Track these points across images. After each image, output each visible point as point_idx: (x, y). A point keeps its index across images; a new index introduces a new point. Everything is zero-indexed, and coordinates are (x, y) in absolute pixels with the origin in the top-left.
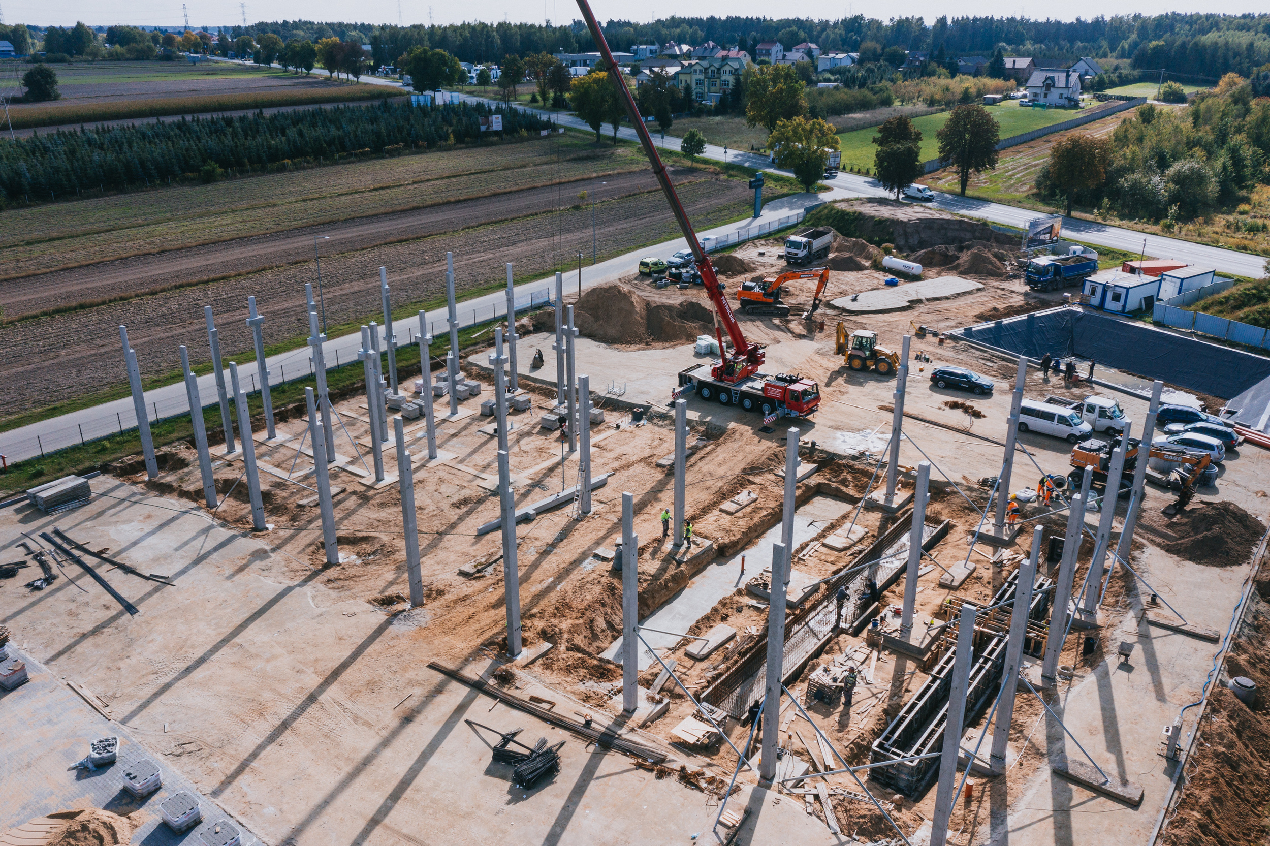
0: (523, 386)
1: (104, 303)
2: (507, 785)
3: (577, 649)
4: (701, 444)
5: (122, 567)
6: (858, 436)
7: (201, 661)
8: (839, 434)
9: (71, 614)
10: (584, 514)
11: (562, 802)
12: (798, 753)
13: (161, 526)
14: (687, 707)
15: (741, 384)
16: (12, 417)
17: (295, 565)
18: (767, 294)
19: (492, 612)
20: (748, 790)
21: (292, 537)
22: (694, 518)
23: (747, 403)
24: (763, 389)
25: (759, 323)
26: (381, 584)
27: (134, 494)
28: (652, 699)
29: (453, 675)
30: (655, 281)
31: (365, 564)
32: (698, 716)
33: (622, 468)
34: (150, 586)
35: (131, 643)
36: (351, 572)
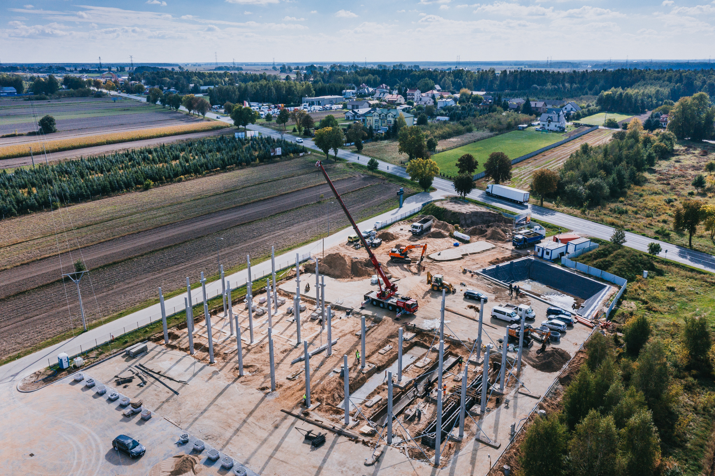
0: (303, 300)
1: (123, 261)
2: (310, 446)
3: (329, 404)
4: (373, 325)
5: (168, 378)
6: (431, 322)
7: (205, 410)
8: (425, 321)
9: (156, 395)
10: (329, 355)
11: (327, 451)
12: (400, 436)
13: (177, 362)
14: (365, 423)
15: (388, 300)
16: (106, 318)
17: (228, 376)
18: (401, 254)
19: (300, 392)
20: (383, 446)
21: (225, 366)
22: (369, 356)
23: (390, 308)
24: (397, 303)
25: (398, 267)
26: (260, 383)
27: (163, 350)
28: (354, 420)
29: (289, 413)
30: (355, 246)
31: (253, 375)
32: (368, 425)
33: (343, 336)
34: (180, 385)
35: (180, 405)
36: (249, 378)
